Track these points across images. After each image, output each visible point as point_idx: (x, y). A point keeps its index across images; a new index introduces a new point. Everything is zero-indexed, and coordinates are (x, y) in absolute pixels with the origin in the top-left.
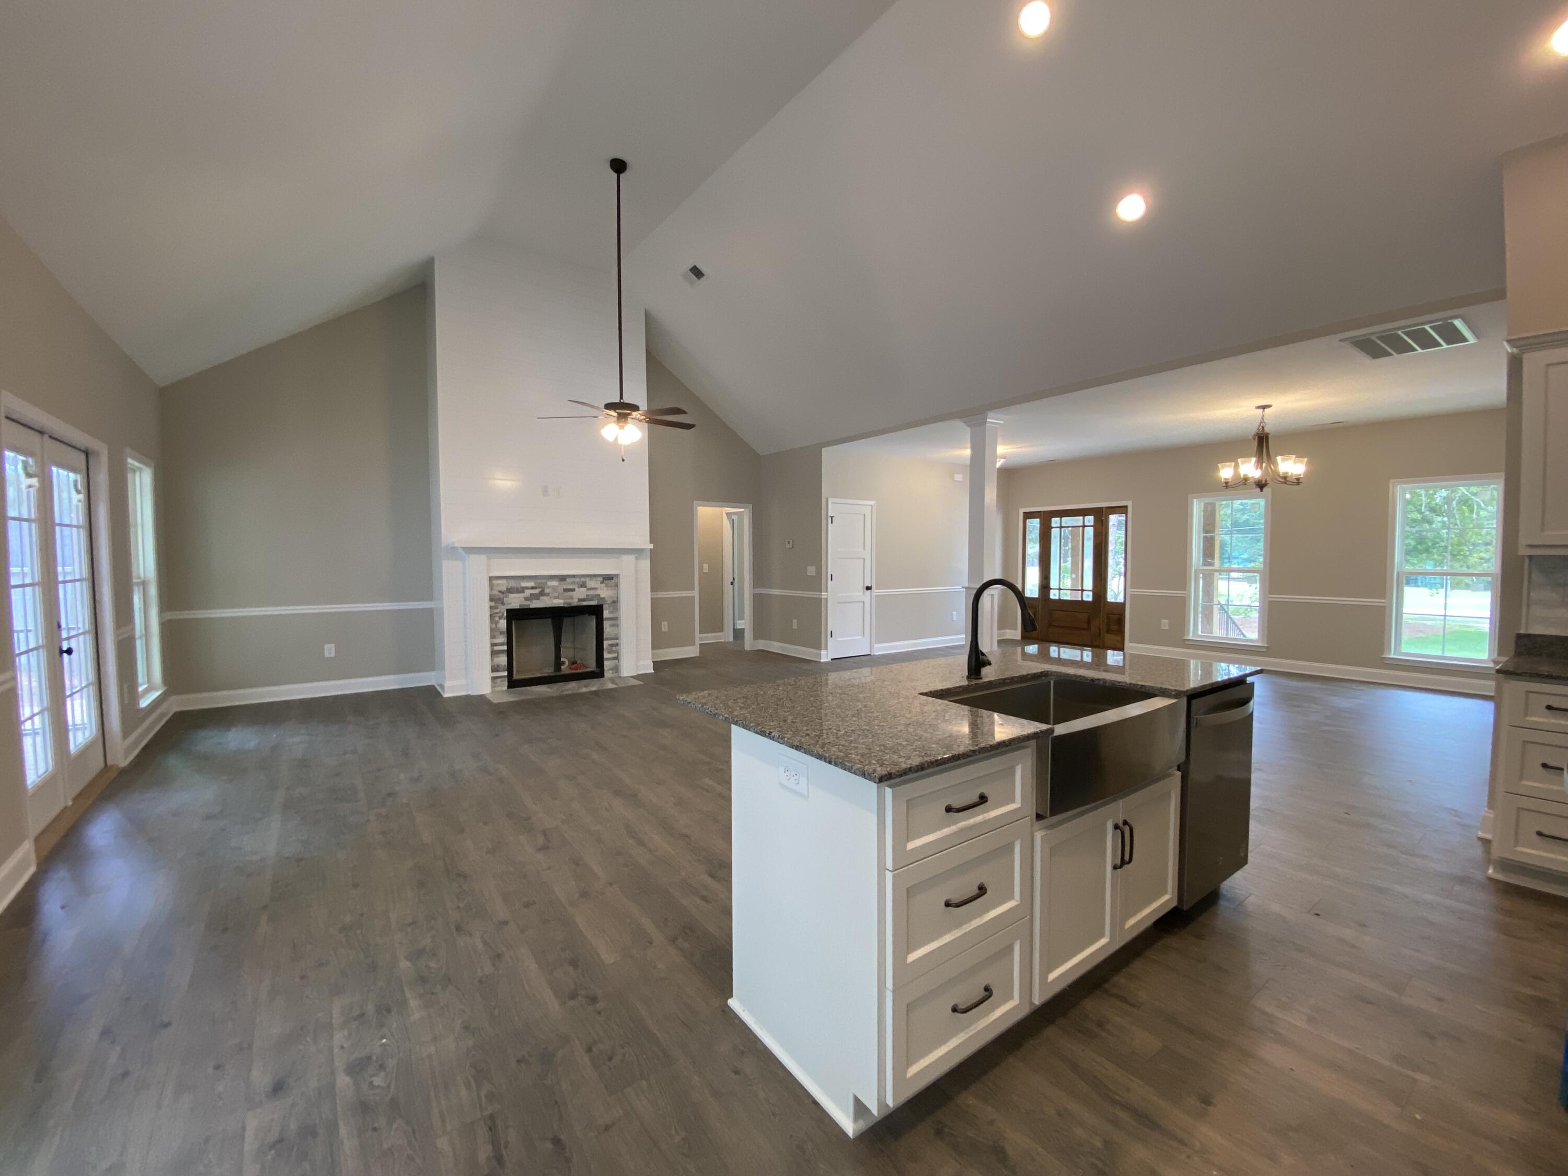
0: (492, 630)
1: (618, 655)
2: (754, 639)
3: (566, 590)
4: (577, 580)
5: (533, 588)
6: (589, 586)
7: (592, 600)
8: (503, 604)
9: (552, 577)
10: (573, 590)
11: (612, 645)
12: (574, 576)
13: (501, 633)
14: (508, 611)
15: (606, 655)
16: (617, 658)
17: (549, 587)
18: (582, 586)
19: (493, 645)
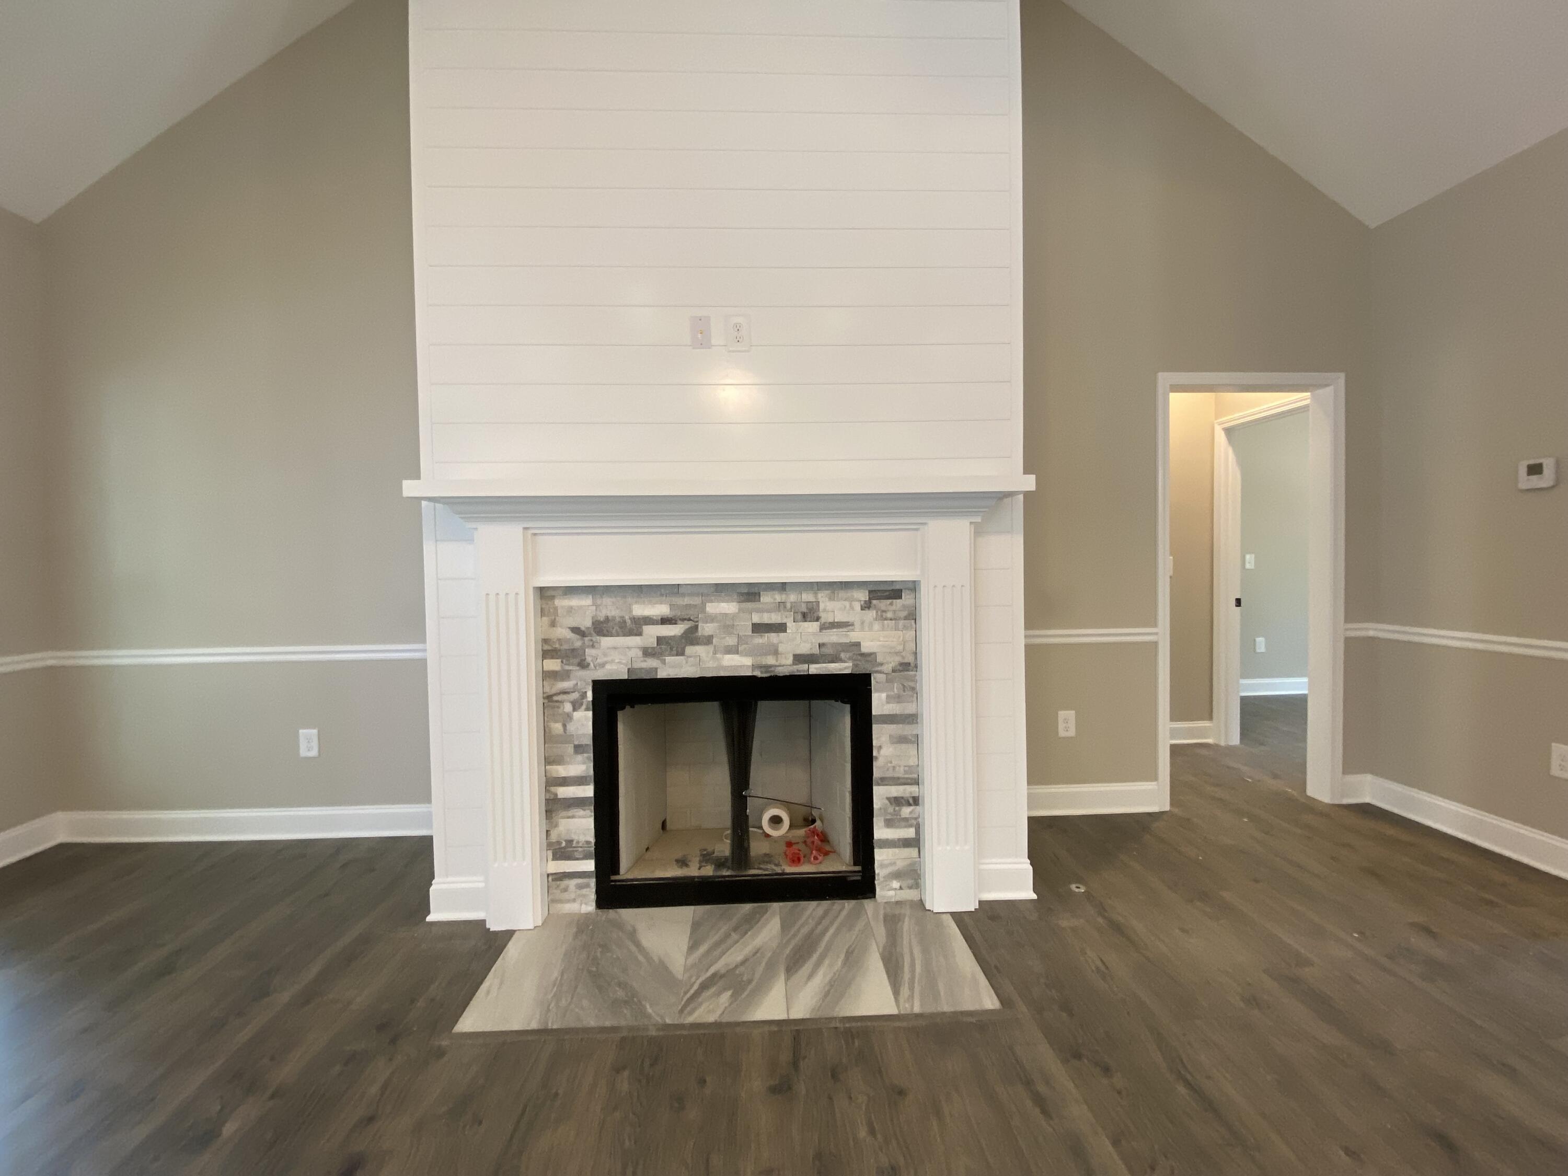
0: (548, 737)
1: (918, 832)
2: (1345, 772)
3: (758, 628)
4: (792, 597)
5: (665, 621)
6: (826, 617)
7: (835, 659)
8: (583, 665)
9: (721, 590)
10: (780, 628)
11: (897, 801)
12: (783, 587)
13: (578, 749)
14: (599, 686)
15: (880, 832)
16: (915, 843)
17: (712, 619)
18: (805, 617)
19: (552, 782)
